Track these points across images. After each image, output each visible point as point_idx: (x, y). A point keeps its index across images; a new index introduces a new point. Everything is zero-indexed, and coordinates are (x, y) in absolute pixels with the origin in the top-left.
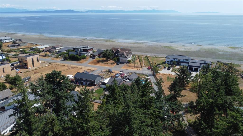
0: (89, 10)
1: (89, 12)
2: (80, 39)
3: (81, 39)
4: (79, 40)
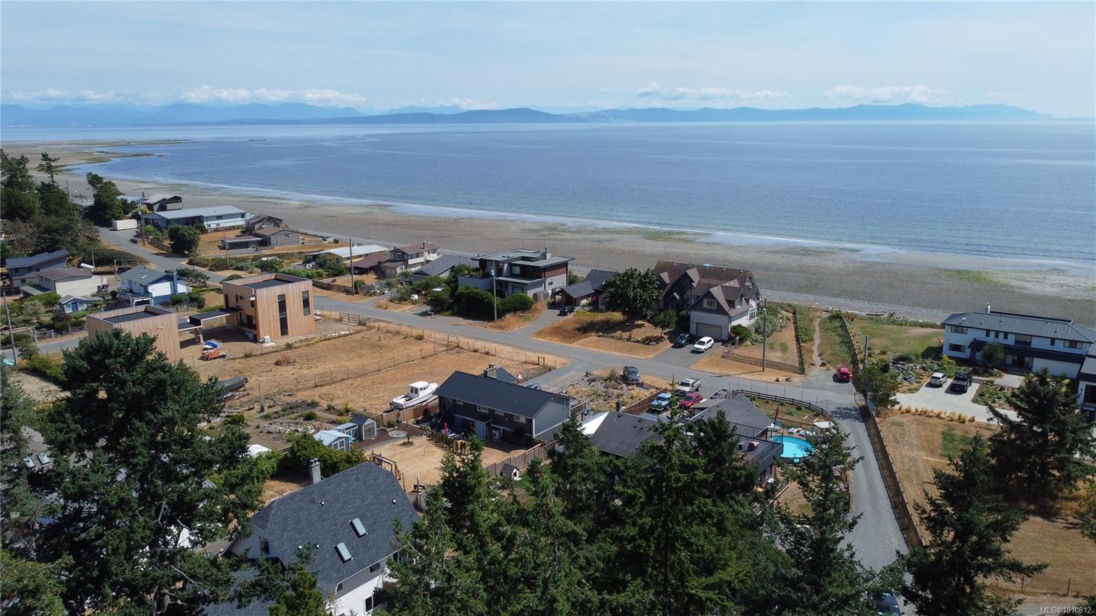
0: (603, 111)
1: (603, 116)
2: (534, 227)
3: (539, 227)
4: (530, 230)
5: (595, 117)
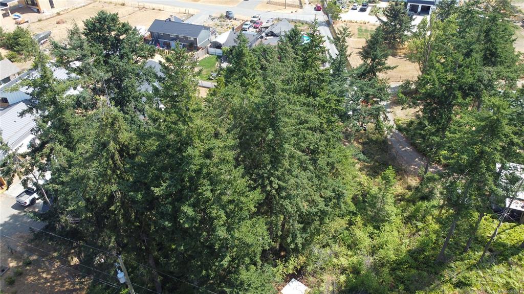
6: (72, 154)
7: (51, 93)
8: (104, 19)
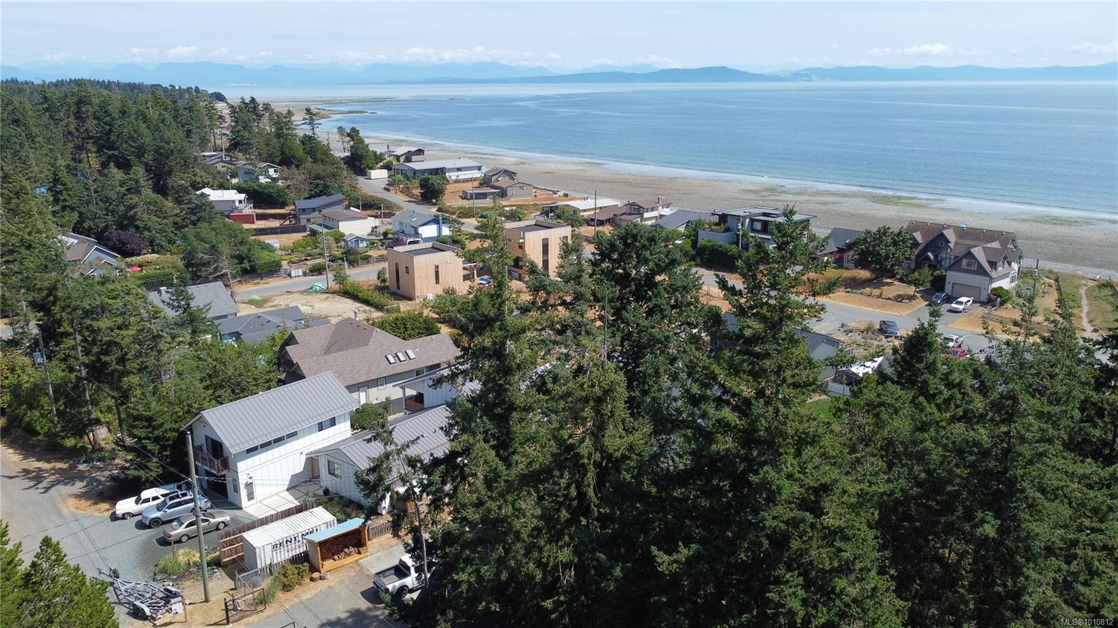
5: (797, 76)
6: (501, 467)
7: (500, 333)
8: (635, 237)
